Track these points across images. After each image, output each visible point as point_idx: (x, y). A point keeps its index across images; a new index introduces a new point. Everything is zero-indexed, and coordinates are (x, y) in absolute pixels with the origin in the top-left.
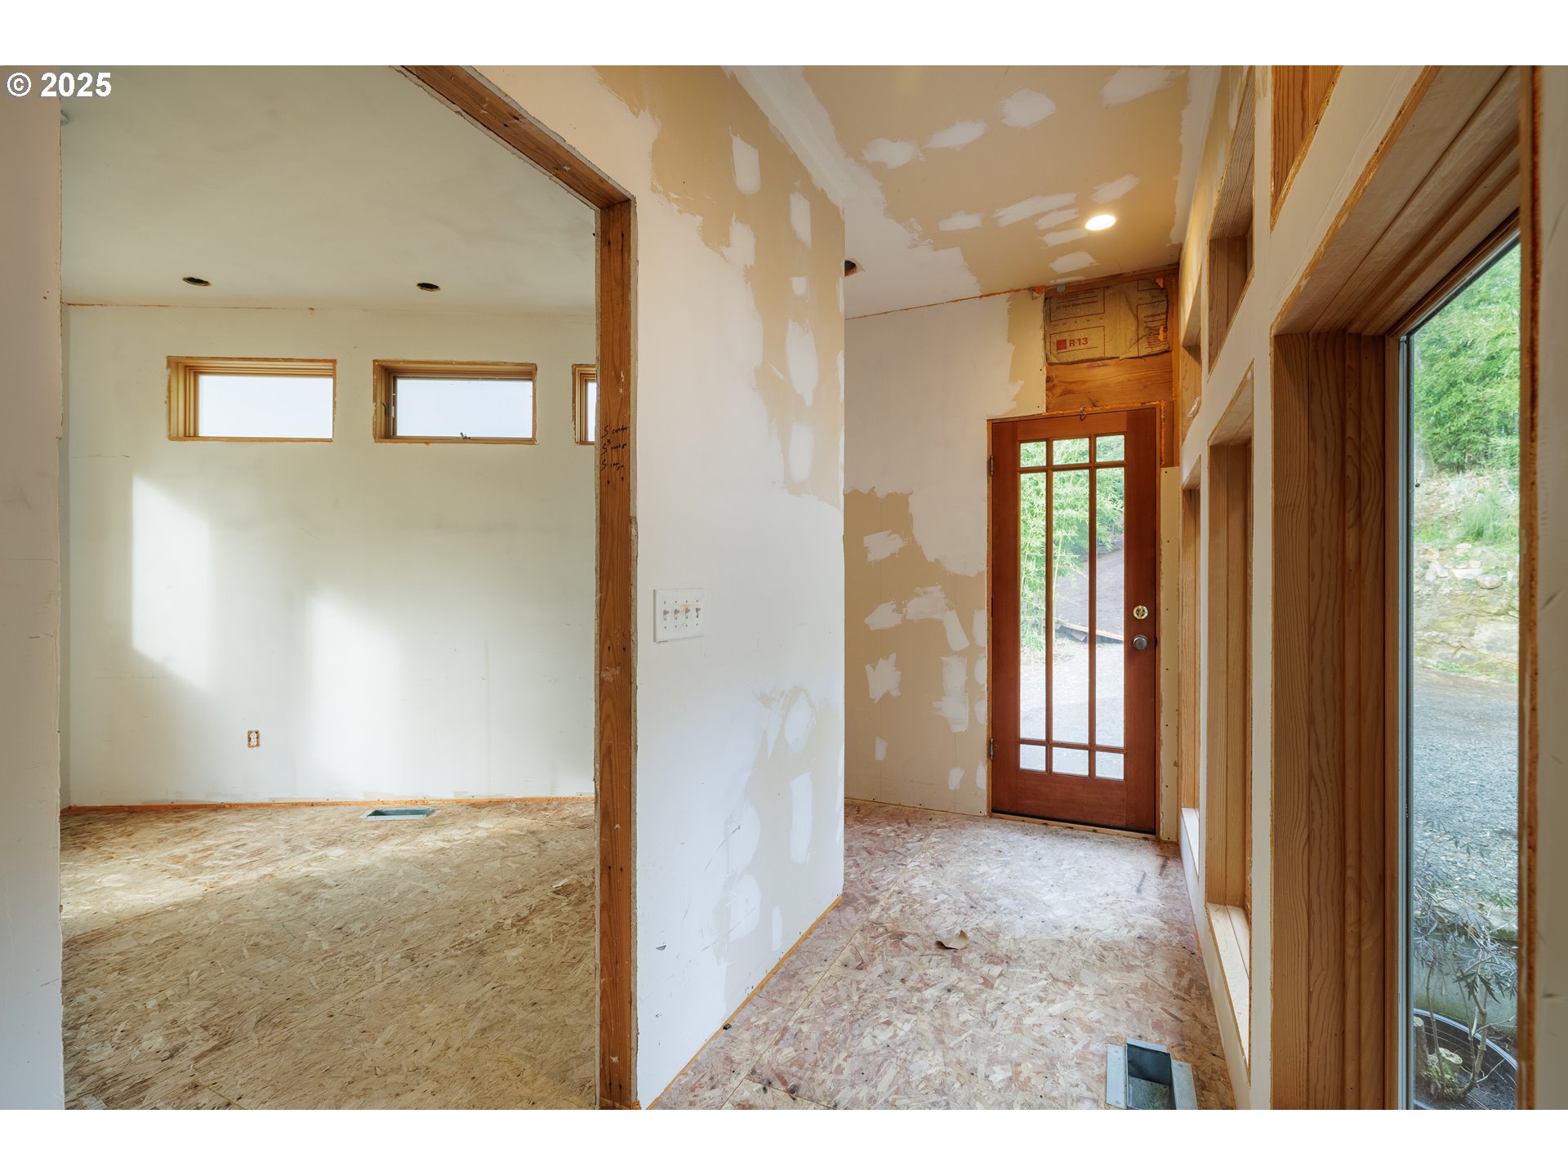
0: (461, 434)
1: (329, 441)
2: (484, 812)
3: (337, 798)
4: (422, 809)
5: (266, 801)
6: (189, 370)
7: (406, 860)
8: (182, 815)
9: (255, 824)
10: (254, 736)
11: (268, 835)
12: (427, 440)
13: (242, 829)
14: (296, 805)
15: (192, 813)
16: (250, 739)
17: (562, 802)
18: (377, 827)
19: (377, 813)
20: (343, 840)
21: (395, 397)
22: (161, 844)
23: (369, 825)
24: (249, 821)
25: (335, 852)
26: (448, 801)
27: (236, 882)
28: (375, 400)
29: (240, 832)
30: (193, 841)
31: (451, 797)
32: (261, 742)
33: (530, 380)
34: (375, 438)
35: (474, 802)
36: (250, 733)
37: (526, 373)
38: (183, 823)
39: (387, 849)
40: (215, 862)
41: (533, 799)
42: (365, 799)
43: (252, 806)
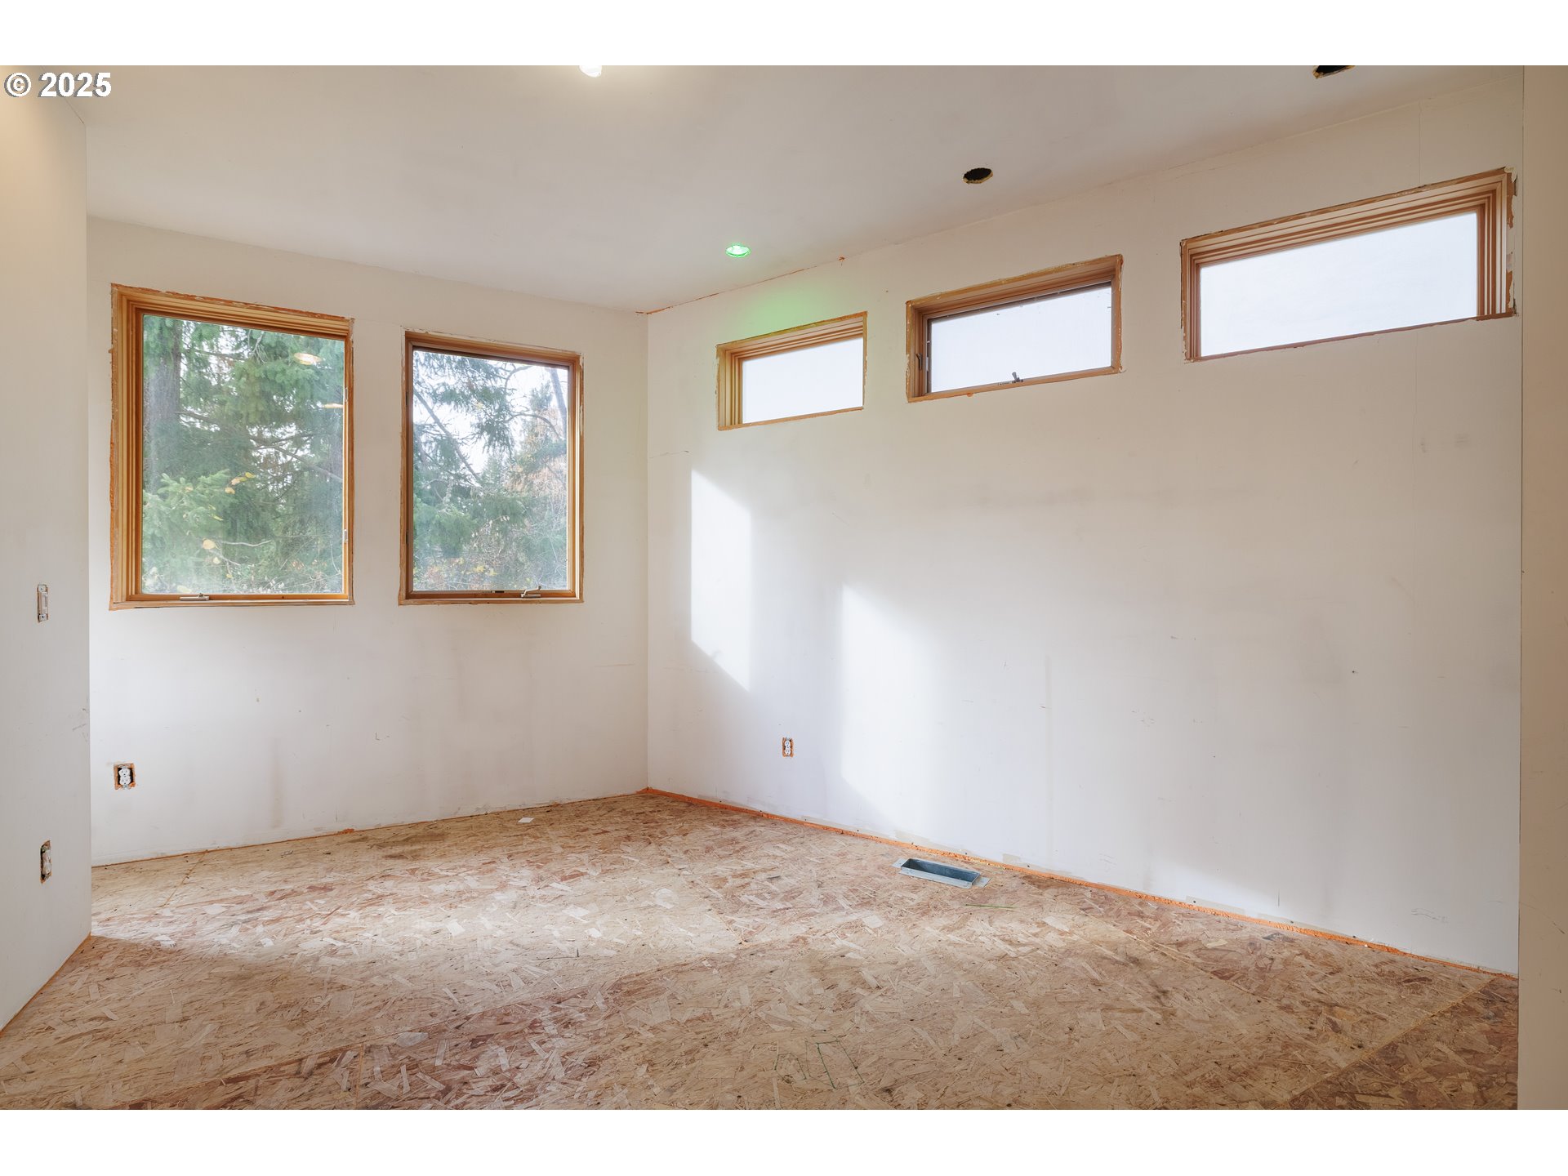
0: (1014, 374)
1: (860, 409)
2: (1048, 894)
3: (867, 830)
4: (963, 869)
5: (799, 818)
6: (735, 356)
7: (959, 965)
8: (727, 818)
9: (789, 848)
10: (788, 744)
11: (801, 869)
12: (969, 392)
13: (777, 852)
14: (826, 829)
15: (736, 817)
16: (784, 748)
17: (1164, 905)
18: (915, 889)
19: (912, 864)
20: (879, 901)
21: (929, 345)
22: (708, 855)
23: (905, 882)
24: (784, 843)
25: (872, 919)
26: (996, 864)
27: (769, 940)
28: (908, 351)
29: (775, 857)
30: (734, 859)
31: (999, 859)
32: (794, 752)
33: (1108, 284)
34: (908, 397)
35: (1028, 873)
36: (785, 740)
37: (1104, 274)
38: (728, 829)
39: (932, 931)
40: (751, 898)
41: (1115, 890)
42: (896, 839)
43: (787, 821)
